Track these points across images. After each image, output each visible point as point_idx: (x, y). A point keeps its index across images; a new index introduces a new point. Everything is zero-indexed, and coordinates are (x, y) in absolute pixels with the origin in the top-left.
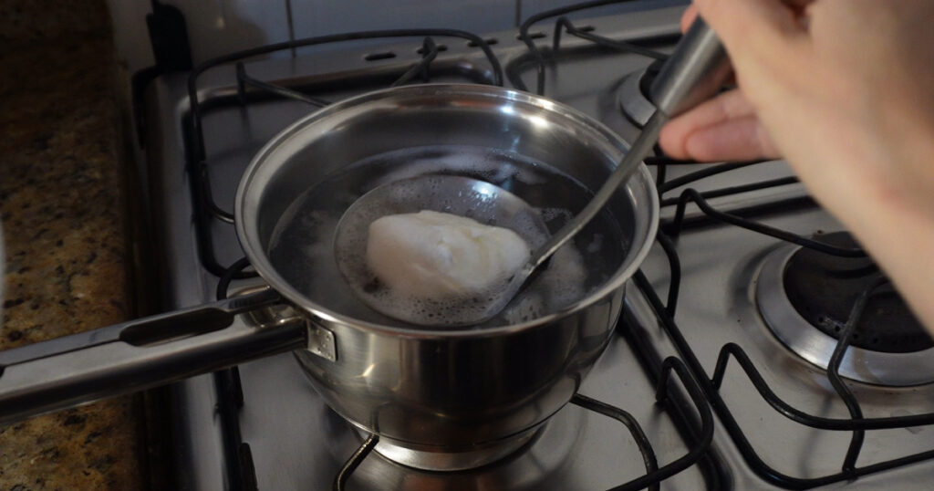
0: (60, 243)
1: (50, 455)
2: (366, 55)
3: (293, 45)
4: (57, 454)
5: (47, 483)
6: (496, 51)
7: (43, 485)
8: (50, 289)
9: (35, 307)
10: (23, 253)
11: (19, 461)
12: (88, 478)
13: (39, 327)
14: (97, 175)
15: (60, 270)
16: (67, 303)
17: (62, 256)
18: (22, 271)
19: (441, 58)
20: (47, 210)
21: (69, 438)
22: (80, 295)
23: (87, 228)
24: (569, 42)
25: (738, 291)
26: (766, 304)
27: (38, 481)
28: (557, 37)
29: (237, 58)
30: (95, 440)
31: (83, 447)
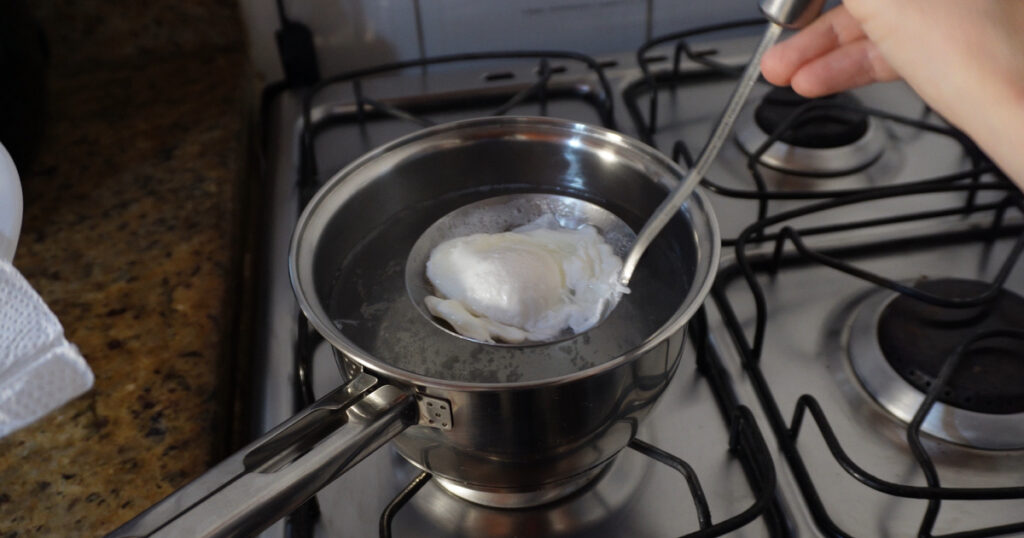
0: (169, 255)
1: (128, 466)
2: (485, 75)
3: (424, 62)
4: (135, 465)
5: (122, 493)
6: (609, 74)
7: (117, 495)
8: (153, 299)
9: (137, 317)
10: (133, 263)
11: (99, 469)
12: (159, 491)
13: (137, 337)
14: (213, 188)
15: (165, 282)
16: (167, 313)
17: (169, 267)
18: (132, 279)
19: (556, 80)
20: (161, 221)
21: (149, 449)
22: (180, 307)
23: (196, 241)
24: (687, 65)
25: (832, 333)
26: (857, 351)
27: (114, 491)
28: (677, 61)
29: (356, 77)
30: (172, 453)
31: (159, 459)
